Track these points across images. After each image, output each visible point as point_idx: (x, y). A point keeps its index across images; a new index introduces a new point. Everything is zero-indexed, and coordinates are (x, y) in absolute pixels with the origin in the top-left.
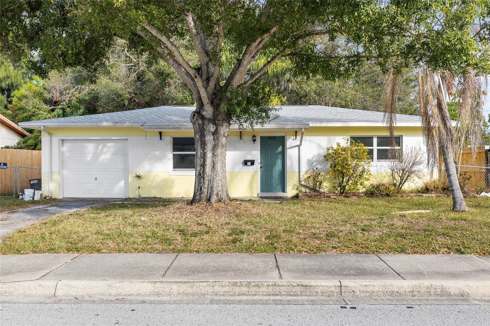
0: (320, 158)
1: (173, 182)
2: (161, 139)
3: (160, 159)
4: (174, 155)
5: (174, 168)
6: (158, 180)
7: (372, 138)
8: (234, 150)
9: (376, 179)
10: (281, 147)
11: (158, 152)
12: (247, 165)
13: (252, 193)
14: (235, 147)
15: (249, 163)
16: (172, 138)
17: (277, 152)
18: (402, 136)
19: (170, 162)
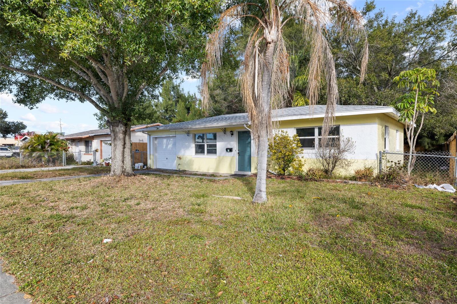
3: (188, 147)
4: (196, 145)
5: (195, 153)
6: (187, 160)
7: (314, 128)
8: (222, 141)
9: (316, 164)
11: (187, 143)
13: (231, 171)
14: (223, 139)
15: (229, 150)
18: (340, 125)
19: (194, 150)
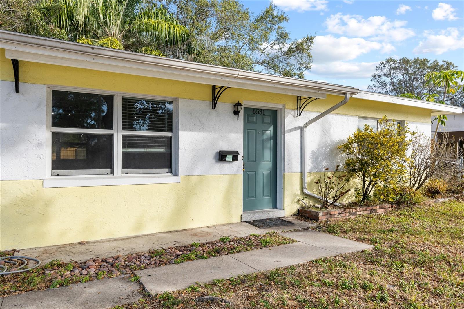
0: (326, 149)
1: (48, 203)
2: (17, 90)
4: (54, 134)
5: (54, 168)
8: (200, 130)
10: (271, 128)
12: (225, 160)
14: (202, 123)
15: (230, 158)
16: (50, 91)
17: (265, 137)
18: (404, 121)
